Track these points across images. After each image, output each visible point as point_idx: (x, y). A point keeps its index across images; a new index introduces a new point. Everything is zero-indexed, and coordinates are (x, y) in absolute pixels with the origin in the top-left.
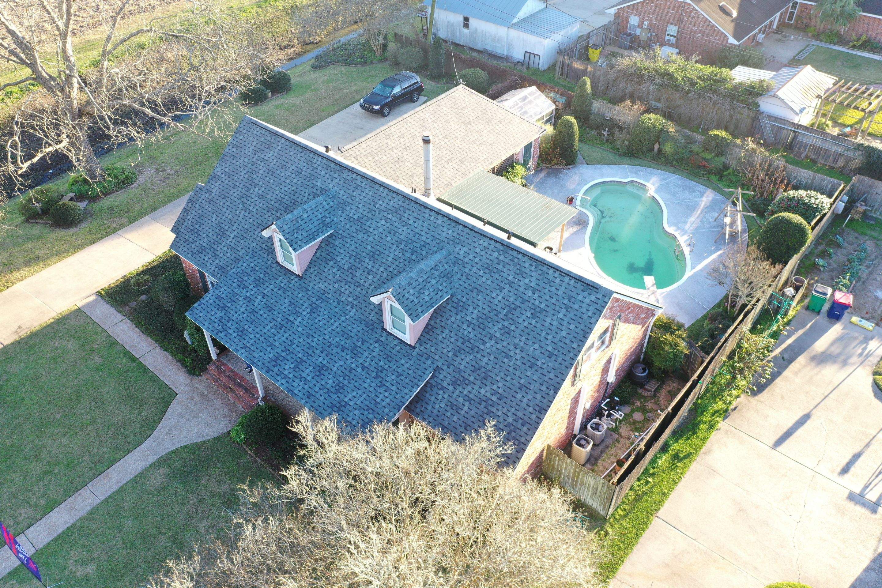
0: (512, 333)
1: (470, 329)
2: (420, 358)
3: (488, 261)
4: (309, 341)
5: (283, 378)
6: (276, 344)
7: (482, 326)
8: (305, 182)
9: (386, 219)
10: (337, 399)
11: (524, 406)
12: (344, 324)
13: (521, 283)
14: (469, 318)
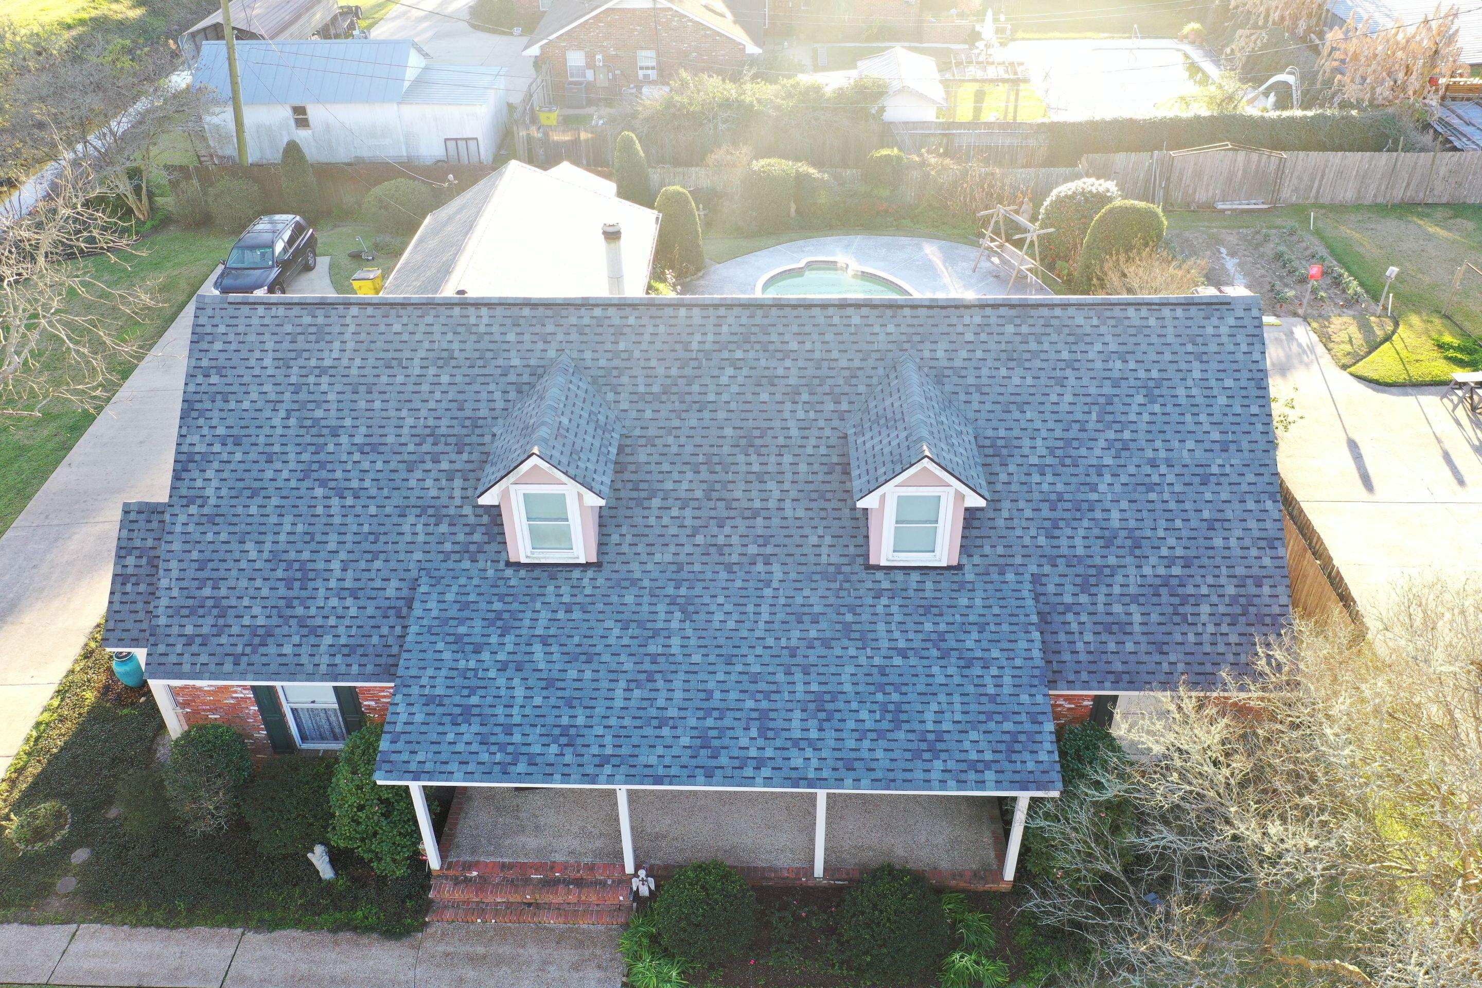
0: (1132, 445)
1: (1049, 478)
2: (987, 578)
3: (1003, 346)
4: (740, 668)
5: (757, 768)
6: (672, 712)
7: (1068, 461)
8: (476, 371)
9: (734, 363)
11: (1239, 552)
12: (782, 601)
13: (1091, 356)
14: (1034, 460)
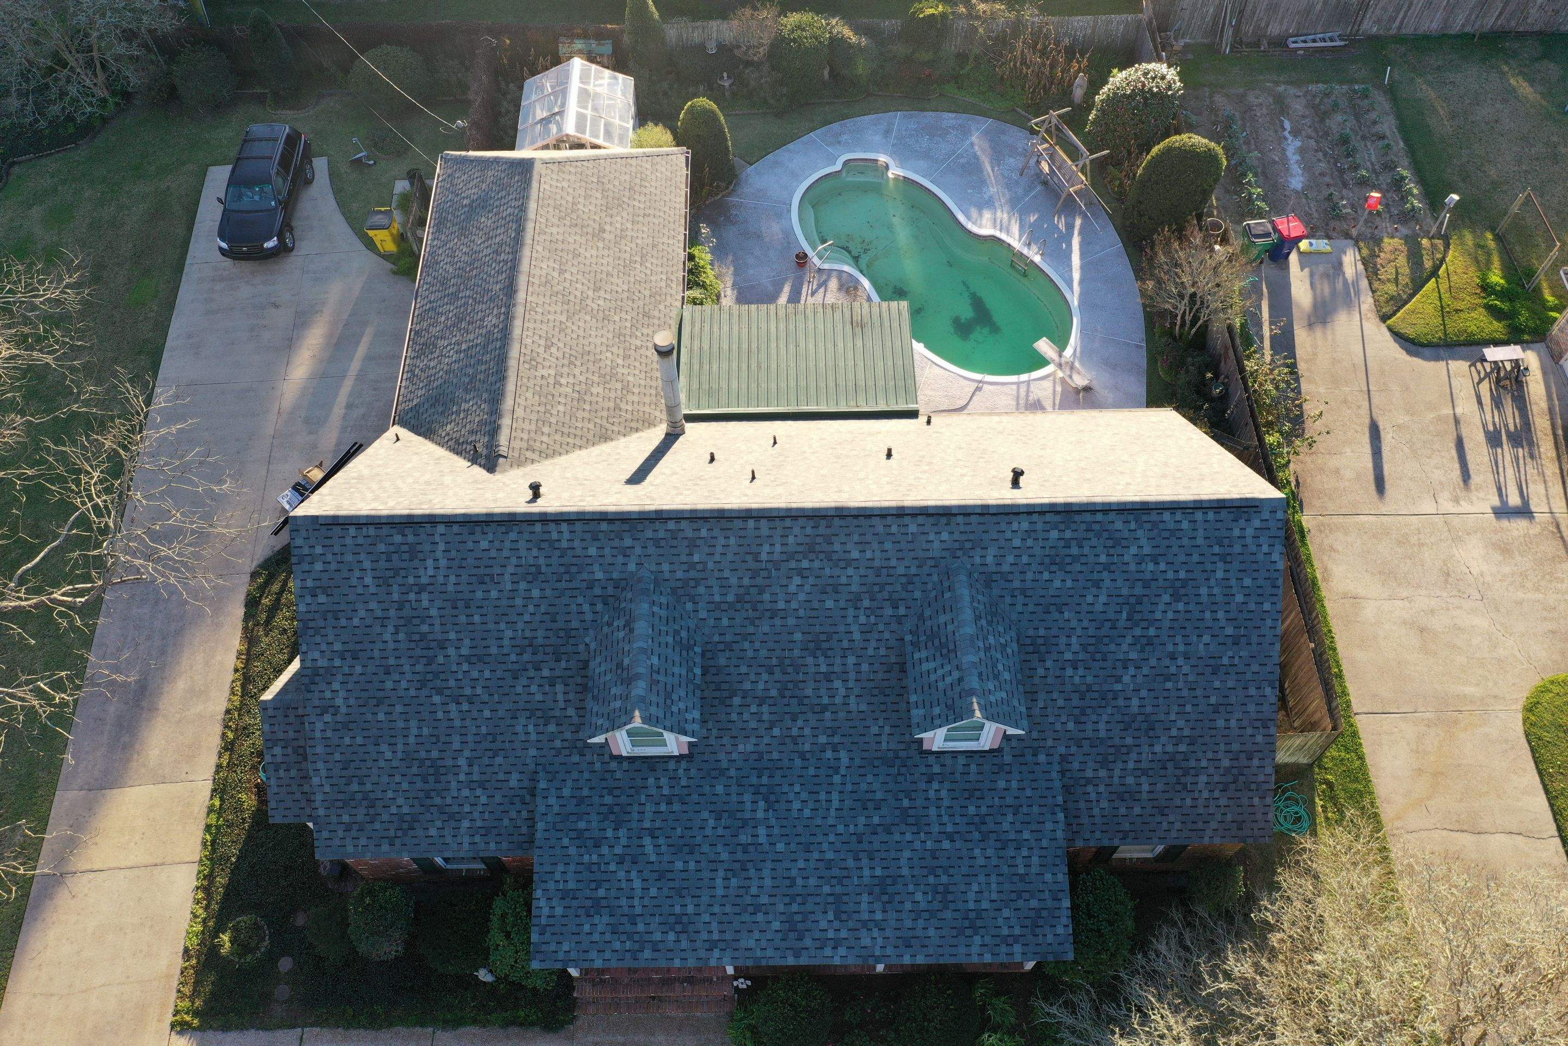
0: (1156, 641)
1: (1081, 671)
2: (1021, 760)
3: (1047, 552)
4: (816, 855)
6: (764, 899)
7: (1098, 656)
9: (801, 572)
10: (957, 915)
12: (849, 787)
13: (1126, 558)
14: (1068, 656)
